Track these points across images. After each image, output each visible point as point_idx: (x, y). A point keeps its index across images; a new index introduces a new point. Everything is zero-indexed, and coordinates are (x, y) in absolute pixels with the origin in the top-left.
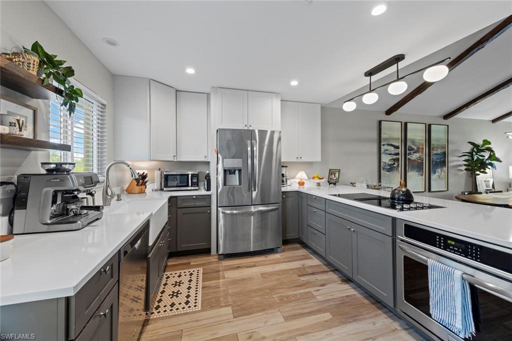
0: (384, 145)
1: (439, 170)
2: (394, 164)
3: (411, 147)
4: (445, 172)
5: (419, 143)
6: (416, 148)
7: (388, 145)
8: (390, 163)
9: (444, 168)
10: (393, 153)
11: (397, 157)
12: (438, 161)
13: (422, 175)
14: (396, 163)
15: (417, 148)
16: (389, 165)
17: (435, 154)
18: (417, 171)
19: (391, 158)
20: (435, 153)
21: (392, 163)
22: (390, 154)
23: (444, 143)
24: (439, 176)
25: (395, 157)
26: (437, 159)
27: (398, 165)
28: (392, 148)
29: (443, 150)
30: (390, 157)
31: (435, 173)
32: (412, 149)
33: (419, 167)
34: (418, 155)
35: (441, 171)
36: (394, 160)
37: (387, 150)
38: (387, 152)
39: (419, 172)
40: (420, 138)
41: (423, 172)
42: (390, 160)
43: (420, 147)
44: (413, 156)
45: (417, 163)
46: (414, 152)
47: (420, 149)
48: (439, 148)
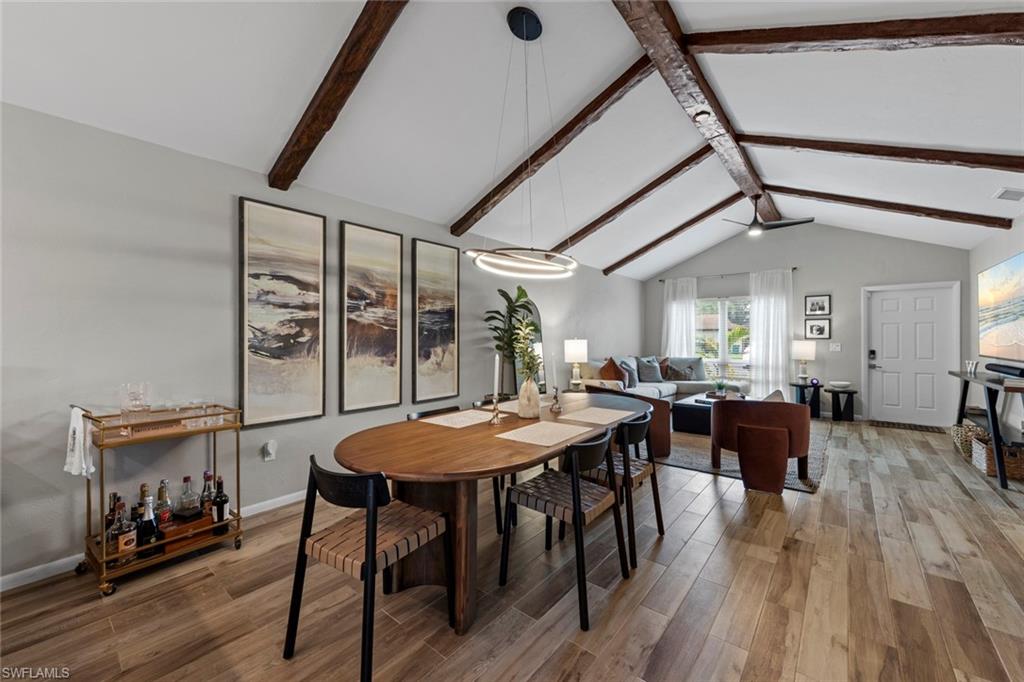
0: (256, 276)
1: (439, 350)
2: (299, 334)
3: (358, 290)
4: (452, 354)
5: (382, 282)
6: (374, 294)
7: (275, 277)
8: (284, 331)
9: (451, 345)
10: (297, 301)
11: (312, 314)
12: (437, 328)
13: (392, 364)
14: (306, 331)
15: (377, 293)
16: (278, 337)
17: (429, 312)
18: (376, 354)
19: (288, 317)
20: (428, 308)
21: (293, 332)
22: (285, 306)
23: (450, 288)
24: (438, 364)
25: (301, 315)
26: (433, 324)
27: (315, 339)
28: (293, 289)
29: (448, 305)
30: (285, 314)
31: (427, 356)
32: (363, 296)
33: (383, 343)
34: (380, 312)
35: (444, 352)
36: (300, 323)
37: (274, 293)
38: (271, 298)
39: (384, 354)
40: (385, 269)
41: (396, 356)
42: (282, 323)
43: (388, 292)
44: (366, 315)
45: (377, 332)
46: (370, 305)
47: (388, 298)
48: (439, 299)
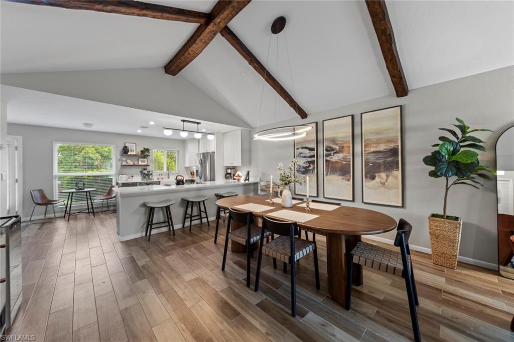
0: (298, 149)
1: (383, 175)
2: (309, 166)
3: (330, 147)
4: (396, 178)
5: (341, 141)
6: (338, 148)
7: (303, 148)
8: (305, 165)
9: (395, 172)
10: (308, 155)
11: (313, 159)
12: (381, 161)
13: (348, 180)
14: (311, 165)
15: (339, 147)
16: (304, 167)
17: (374, 152)
18: (339, 175)
19: (306, 161)
20: (372, 150)
21: (307, 165)
22: (305, 157)
24: (383, 184)
25: (310, 159)
26: (377, 159)
27: (314, 168)
28: (307, 151)
29: (392, 145)
30: (305, 160)
31: (373, 178)
32: (332, 149)
33: (344, 170)
34: (341, 155)
35: (388, 176)
36: (309, 162)
37: (302, 153)
38: (301, 155)
39: (343, 175)
40: (344, 135)
41: (350, 176)
42: (305, 163)
43: (345, 145)
44: (334, 157)
45: (339, 165)
46: (336, 153)
47: (345, 148)
48: (381, 143)
